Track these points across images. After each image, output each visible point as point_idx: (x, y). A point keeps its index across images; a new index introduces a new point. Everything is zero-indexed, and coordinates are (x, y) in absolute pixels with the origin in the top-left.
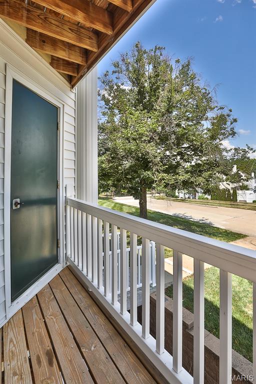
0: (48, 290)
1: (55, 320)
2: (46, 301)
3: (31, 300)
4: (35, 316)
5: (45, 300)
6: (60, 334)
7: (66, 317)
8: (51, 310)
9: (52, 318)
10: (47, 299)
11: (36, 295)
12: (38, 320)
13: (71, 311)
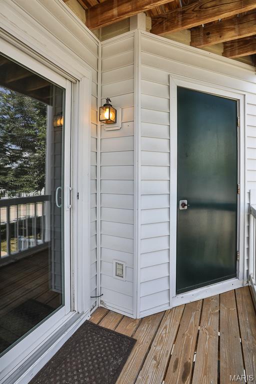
0: (215, 301)
1: (208, 337)
2: (209, 312)
3: (196, 302)
4: (192, 320)
5: (209, 310)
6: (206, 356)
7: (221, 343)
8: (209, 324)
9: (206, 333)
10: (210, 310)
11: (203, 299)
12: (194, 325)
13: (229, 340)
